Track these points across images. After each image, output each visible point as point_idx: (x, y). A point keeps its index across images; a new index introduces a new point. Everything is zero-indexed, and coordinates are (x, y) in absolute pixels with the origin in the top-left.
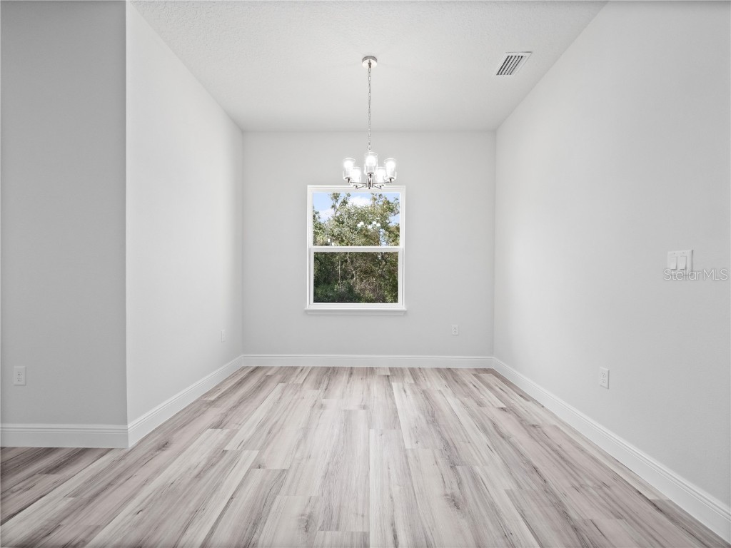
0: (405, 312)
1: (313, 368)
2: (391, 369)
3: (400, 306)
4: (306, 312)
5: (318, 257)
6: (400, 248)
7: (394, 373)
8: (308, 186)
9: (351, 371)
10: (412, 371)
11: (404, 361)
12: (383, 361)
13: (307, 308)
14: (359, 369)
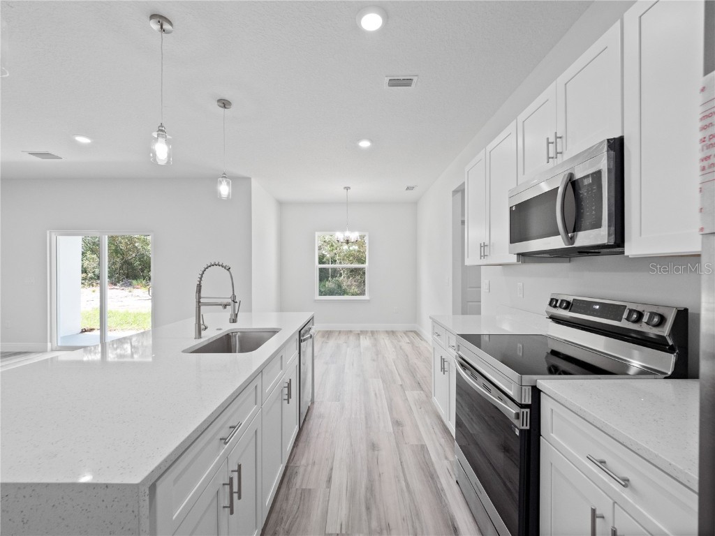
0: (369, 301)
1: (319, 331)
2: (361, 331)
3: (366, 297)
4: (315, 300)
5: (321, 270)
6: (366, 266)
7: (363, 332)
8: (316, 233)
9: (340, 332)
10: (373, 333)
11: (369, 327)
12: (357, 327)
13: (316, 299)
14: (344, 331)
